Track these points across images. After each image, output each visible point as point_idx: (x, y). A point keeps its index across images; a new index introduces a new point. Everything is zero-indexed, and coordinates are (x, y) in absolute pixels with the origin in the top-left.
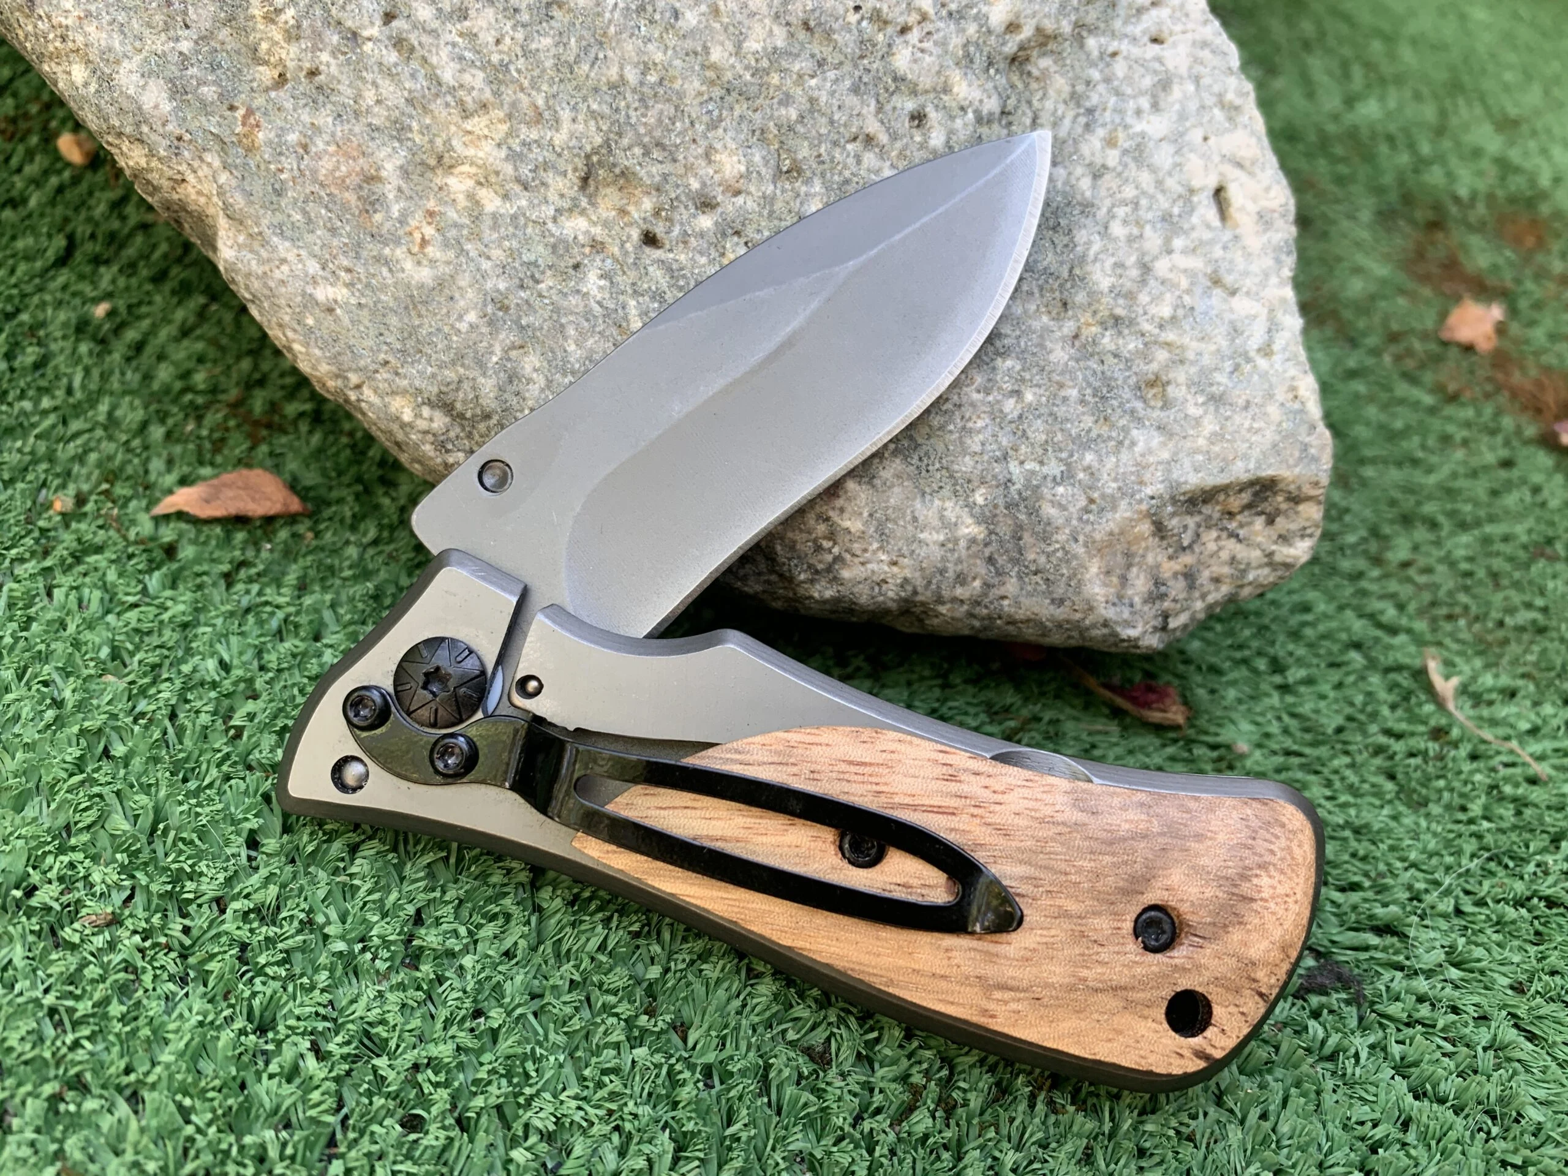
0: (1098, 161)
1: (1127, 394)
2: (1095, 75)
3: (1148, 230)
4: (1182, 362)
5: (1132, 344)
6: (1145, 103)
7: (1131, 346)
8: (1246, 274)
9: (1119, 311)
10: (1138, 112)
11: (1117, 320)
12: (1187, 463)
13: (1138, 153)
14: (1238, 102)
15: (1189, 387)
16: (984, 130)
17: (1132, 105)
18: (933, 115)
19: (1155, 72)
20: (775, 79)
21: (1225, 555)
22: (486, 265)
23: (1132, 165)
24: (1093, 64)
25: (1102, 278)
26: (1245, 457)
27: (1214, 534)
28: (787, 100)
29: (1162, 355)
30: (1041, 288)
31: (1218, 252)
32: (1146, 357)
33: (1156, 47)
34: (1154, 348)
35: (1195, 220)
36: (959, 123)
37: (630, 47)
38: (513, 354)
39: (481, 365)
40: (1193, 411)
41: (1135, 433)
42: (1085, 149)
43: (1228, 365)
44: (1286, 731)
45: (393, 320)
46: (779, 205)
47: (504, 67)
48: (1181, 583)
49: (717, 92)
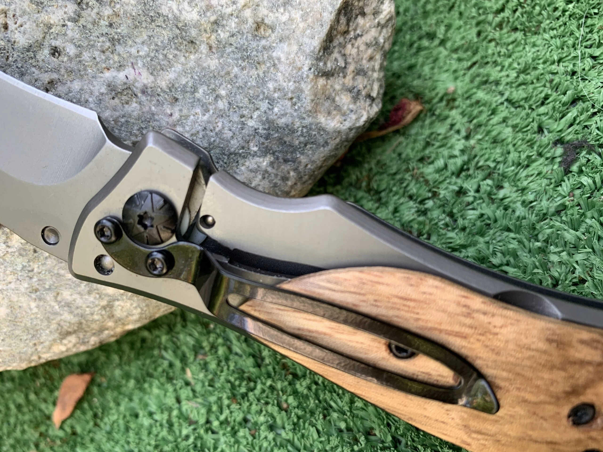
1: (254, 44)
4: (258, 5)
5: (232, 24)
7: (233, 25)
9: (213, 19)
11: (216, 22)
12: (306, 40)
15: (272, 11)
16: (82, 21)
18: (57, 43)
21: (363, 48)
22: (13, 286)
26: (324, 9)
27: (349, 46)
29: (248, 13)
30: (177, 49)
32: (244, 21)
34: (242, 14)
36: (70, 33)
38: (59, 298)
39: (56, 314)
40: (284, 18)
41: (274, 54)
44: (460, 60)
45: (17, 332)
48: (360, 79)
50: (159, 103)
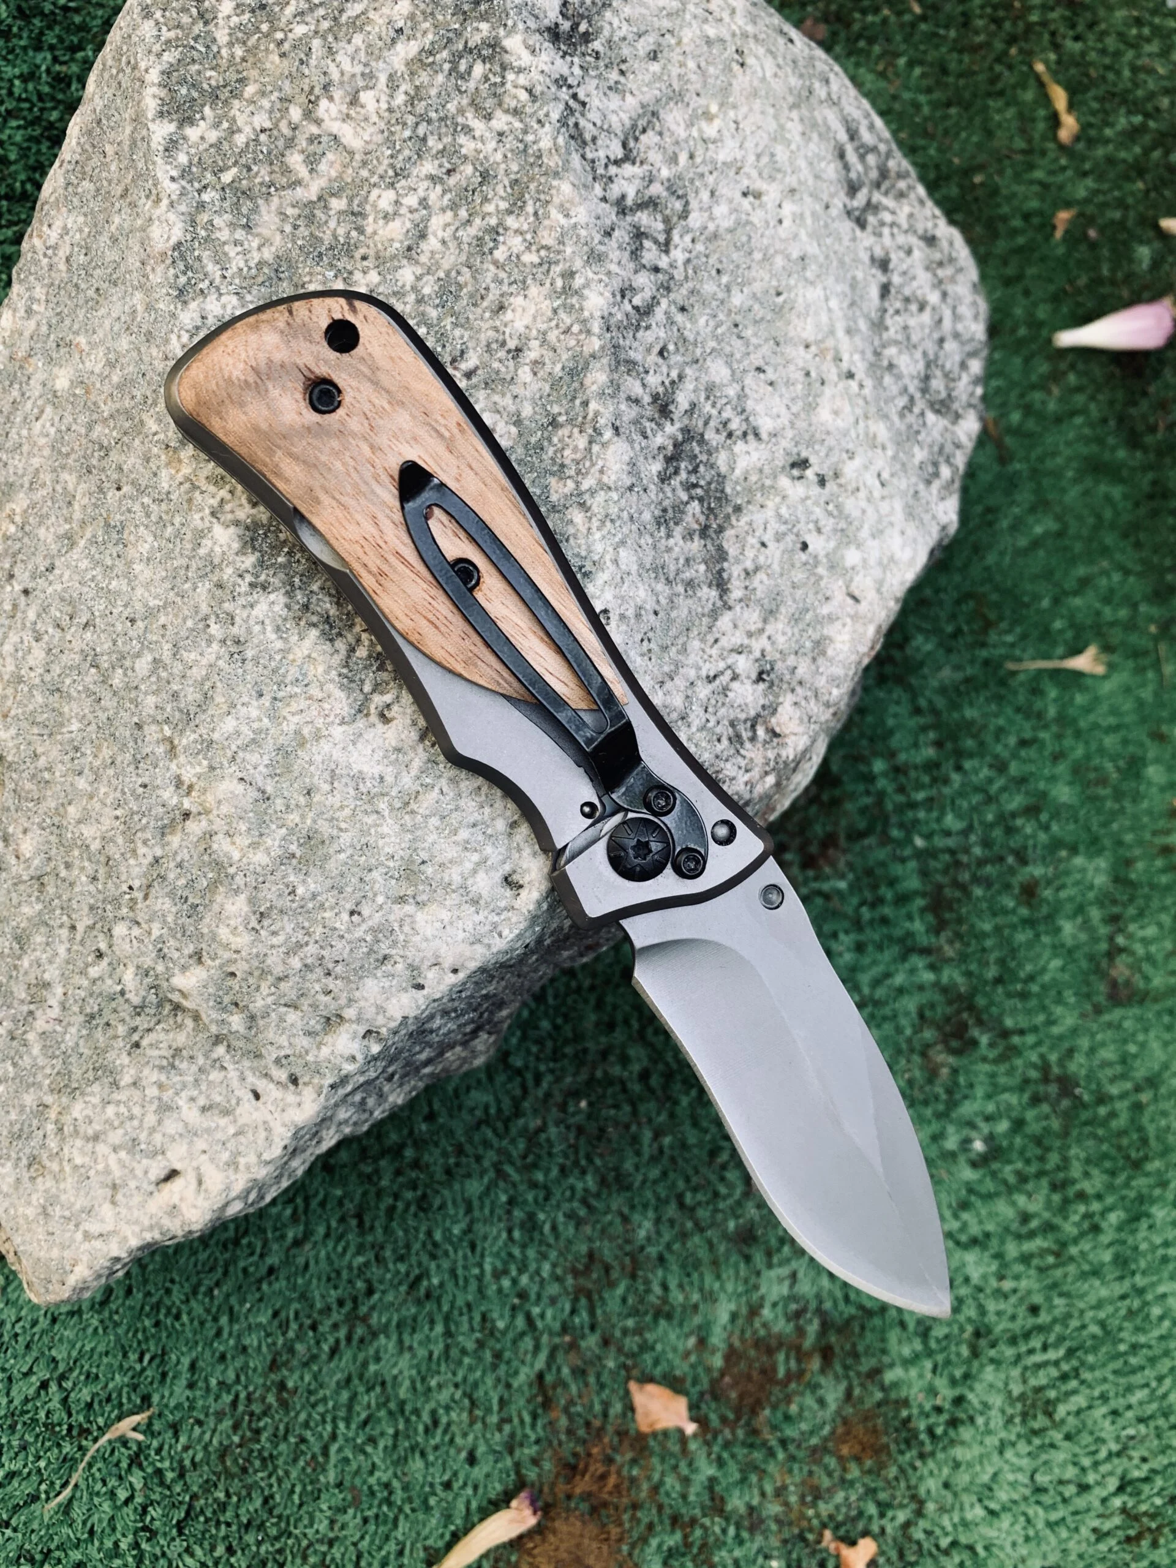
0: (144, 1083)
1: (28, 1151)
2: (201, 1061)
3: (120, 1132)
4: (57, 1181)
6: (202, 1101)
7: (53, 1145)
8: (130, 1208)
9: (66, 1129)
10: (193, 1099)
11: (61, 1130)
13: (165, 1108)
14: (241, 1167)
15: (46, 1191)
17: (195, 1093)
19: (229, 1101)
20: (76, 853)
23: (154, 1107)
24: (206, 1056)
25: (78, 1110)
28: (68, 866)
29: (55, 1166)
30: (60, 1073)
31: (133, 1184)
32: (51, 1157)
33: (251, 1096)
34: (57, 1160)
35: (145, 1161)
36: (109, 982)
37: (55, 753)
40: (34, 1197)
41: (10, 1164)
42: (146, 1071)
43: (67, 1213)
46: (22, 887)
47: (20, 680)
49: (56, 820)
50: (15, 1021)
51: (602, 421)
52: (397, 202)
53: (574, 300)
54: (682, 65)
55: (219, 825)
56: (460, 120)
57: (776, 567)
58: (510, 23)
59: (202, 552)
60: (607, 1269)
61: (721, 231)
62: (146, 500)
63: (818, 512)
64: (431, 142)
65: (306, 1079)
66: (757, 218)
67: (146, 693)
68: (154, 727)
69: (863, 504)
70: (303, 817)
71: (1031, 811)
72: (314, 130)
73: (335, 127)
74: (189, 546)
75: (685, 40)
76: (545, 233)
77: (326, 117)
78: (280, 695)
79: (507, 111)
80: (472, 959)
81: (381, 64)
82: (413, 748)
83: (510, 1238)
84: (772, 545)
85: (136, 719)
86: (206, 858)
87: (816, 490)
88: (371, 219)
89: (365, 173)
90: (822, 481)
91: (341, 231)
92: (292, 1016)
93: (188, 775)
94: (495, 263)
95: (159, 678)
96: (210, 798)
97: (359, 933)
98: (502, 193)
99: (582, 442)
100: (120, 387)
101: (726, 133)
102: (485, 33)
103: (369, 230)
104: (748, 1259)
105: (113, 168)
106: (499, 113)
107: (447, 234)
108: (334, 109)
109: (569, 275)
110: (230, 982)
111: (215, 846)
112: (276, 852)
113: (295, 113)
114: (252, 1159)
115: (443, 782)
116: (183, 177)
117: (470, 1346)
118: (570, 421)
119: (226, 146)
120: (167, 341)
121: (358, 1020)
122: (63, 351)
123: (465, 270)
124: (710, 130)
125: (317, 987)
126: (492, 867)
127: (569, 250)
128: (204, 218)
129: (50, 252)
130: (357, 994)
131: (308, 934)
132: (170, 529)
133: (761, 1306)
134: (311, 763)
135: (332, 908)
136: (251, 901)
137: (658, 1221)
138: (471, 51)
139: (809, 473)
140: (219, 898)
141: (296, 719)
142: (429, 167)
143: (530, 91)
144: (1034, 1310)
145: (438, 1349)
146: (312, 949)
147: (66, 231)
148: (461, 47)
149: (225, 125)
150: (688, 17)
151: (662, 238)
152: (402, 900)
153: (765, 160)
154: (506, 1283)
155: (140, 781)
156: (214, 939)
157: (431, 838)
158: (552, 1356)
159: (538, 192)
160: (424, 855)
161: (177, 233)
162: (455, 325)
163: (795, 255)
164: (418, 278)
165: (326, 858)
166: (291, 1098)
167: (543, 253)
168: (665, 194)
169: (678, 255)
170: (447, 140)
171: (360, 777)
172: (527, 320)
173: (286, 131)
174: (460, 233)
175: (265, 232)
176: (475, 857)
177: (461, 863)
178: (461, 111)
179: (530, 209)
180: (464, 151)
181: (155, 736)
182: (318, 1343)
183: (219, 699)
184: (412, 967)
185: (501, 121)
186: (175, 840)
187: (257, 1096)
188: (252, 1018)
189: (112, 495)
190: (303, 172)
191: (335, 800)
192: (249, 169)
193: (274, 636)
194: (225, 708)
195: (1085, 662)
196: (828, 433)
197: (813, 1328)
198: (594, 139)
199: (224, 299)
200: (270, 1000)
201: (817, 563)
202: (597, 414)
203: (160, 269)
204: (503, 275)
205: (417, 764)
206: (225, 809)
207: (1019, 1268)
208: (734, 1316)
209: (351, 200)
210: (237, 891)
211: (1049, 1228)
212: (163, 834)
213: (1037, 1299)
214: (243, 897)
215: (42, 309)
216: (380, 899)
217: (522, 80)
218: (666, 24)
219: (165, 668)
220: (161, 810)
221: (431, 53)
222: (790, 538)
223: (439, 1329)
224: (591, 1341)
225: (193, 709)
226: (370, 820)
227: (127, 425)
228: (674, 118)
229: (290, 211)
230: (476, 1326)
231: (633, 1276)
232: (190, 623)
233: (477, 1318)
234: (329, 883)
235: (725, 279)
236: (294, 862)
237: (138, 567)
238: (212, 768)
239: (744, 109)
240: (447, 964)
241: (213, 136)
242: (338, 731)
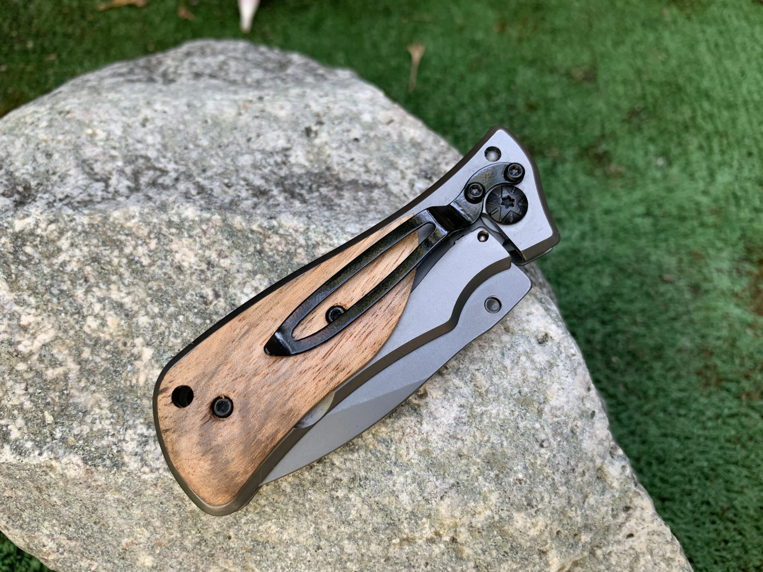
2: (602, 567)
14: (672, 556)
19: (631, 555)
24: (601, 563)
33: (630, 539)
51: (265, 224)
52: (96, 316)
53: (187, 224)
54: (59, 142)
55: (466, 520)
56: (56, 267)
57: (366, 156)
58: (6, 225)
59: (288, 490)
60: (707, 367)
61: (162, 142)
62: (243, 521)
63: (338, 129)
64: (64, 287)
65: (628, 501)
66: (159, 123)
67: (368, 550)
68: (391, 550)
69: (337, 106)
70: (475, 463)
71: (489, 97)
72: (35, 357)
73: (37, 344)
74: (282, 498)
75: (45, 137)
76: (141, 232)
77: (29, 348)
78: (393, 458)
79: (59, 238)
80: (584, 376)
81: (7, 307)
82: (446, 381)
83: (685, 416)
84: (353, 155)
85: (382, 560)
86: (484, 533)
87: (325, 127)
88: (102, 335)
89: (72, 332)
90: (320, 123)
91: (104, 355)
92: (591, 500)
93: (428, 533)
94: (150, 265)
95: (361, 539)
96: (448, 522)
97: (554, 444)
98: (108, 252)
99: (276, 239)
100: (164, 522)
101: (106, 128)
102: (8, 241)
103: (108, 337)
104: (707, 292)
105: (20, 494)
106: (59, 244)
107: (125, 290)
108: (26, 342)
109: (170, 224)
110: (562, 536)
111: (479, 525)
112: (492, 486)
113: (21, 367)
114: (669, 547)
115: (472, 367)
116: (41, 448)
117: (744, 453)
118: (261, 242)
119: (29, 415)
120: (145, 482)
121: (604, 458)
122: (127, 556)
123: (150, 284)
124: (101, 135)
125: (579, 479)
126: (532, 350)
127: (155, 220)
128: (71, 439)
129: (61, 550)
130: (589, 455)
131: (547, 477)
132: (267, 509)
133: (733, 290)
134: (442, 450)
135: (536, 458)
136: (519, 510)
137: (683, 334)
138: (16, 251)
139: (314, 128)
140: (511, 531)
141: (412, 453)
142: (80, 293)
143: (51, 222)
144: (750, 154)
145: (745, 472)
146: (557, 477)
147: (50, 536)
148: (12, 256)
149: (16, 412)
150: (32, 134)
151: (158, 173)
152: (540, 412)
153: (127, 112)
154: (710, 424)
155: (423, 567)
156: (535, 540)
157: (505, 383)
158: (753, 408)
159: (113, 231)
160: (516, 391)
161: (76, 459)
162: (183, 297)
163: (185, 108)
164: (147, 314)
165: (504, 454)
166: (637, 513)
167: (152, 236)
168: (133, 166)
169: (171, 166)
170: (66, 277)
171: (458, 420)
172: (191, 254)
173: (30, 375)
174: (126, 282)
175: (91, 402)
176: (523, 358)
177: (526, 369)
178: (51, 265)
179: (123, 238)
180: (76, 269)
181: (397, 549)
182: (735, 541)
183: (386, 501)
184: (581, 416)
185: (64, 243)
186: (467, 551)
187: (631, 535)
188: (586, 526)
189: (233, 544)
190: (60, 370)
191: (469, 439)
192: (48, 404)
193: (356, 455)
194: (393, 498)
195: (417, 54)
196: (293, 114)
197: (748, 267)
198: (90, 195)
199: (127, 438)
200: (579, 513)
201: (367, 136)
202: (260, 226)
203: (96, 476)
204: (159, 263)
205: (457, 381)
206: (457, 514)
207: (727, 157)
208: (737, 305)
209: (85, 345)
210: (511, 517)
211: (708, 138)
212: (461, 559)
213: (744, 151)
214: (516, 515)
215: (96, 564)
216: (537, 426)
217: (43, 225)
218: (32, 146)
219: (356, 533)
220: (446, 557)
221: (9, 275)
222: (351, 146)
223: (733, 468)
224: (746, 385)
225: (388, 520)
226: (486, 421)
227: (190, 522)
228: (89, 152)
229: (82, 384)
230: (733, 446)
231: (711, 354)
232: (332, 509)
233: (728, 445)
234: (520, 456)
235: (191, 146)
236: (501, 476)
237: (285, 536)
238: (429, 516)
239: (94, 116)
240: (584, 393)
241: (20, 422)
242: (426, 427)
